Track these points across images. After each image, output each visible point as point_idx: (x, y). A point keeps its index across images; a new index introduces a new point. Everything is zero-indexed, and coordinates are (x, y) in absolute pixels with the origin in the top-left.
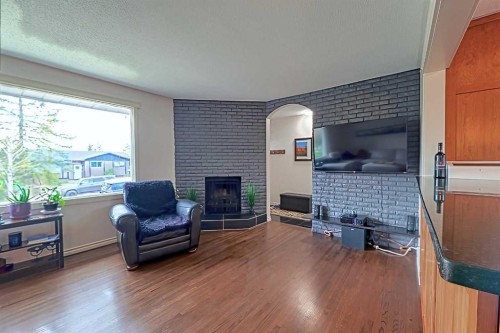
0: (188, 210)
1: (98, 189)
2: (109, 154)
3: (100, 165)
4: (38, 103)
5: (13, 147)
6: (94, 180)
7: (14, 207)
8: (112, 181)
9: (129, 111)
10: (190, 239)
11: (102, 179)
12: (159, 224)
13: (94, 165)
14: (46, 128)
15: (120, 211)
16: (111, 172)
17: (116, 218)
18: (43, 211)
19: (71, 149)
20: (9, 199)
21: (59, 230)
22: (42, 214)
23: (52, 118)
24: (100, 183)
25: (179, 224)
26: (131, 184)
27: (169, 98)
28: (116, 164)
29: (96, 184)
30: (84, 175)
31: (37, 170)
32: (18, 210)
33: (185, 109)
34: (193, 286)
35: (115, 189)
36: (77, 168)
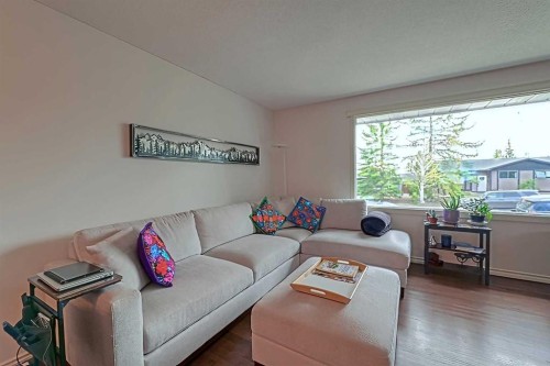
1: (512, 206)
2: (529, 160)
3: (512, 176)
4: (445, 117)
5: (425, 160)
6: (505, 195)
7: (446, 211)
8: (533, 198)
11: (517, 194)
13: (503, 175)
16: (530, 185)
18: (469, 221)
19: (476, 158)
20: (443, 205)
21: (485, 244)
22: (469, 224)
23: (459, 127)
24: (513, 199)
28: (540, 174)
29: (507, 199)
30: (489, 188)
31: (442, 181)
32: (449, 216)
35: (538, 209)
36: (483, 179)
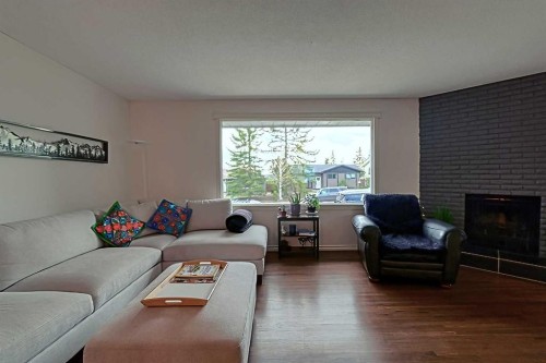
0: (442, 234)
1: (333, 198)
2: (342, 167)
3: (334, 177)
4: (295, 129)
5: (282, 163)
6: (331, 190)
7: (292, 205)
8: (344, 192)
9: (370, 122)
10: (443, 269)
11: (336, 190)
12: (403, 243)
13: (330, 177)
14: (299, 148)
15: (362, 221)
16: (344, 183)
17: (360, 227)
18: (307, 212)
19: (315, 164)
20: (290, 201)
21: (316, 229)
22: (306, 214)
23: (304, 139)
24: (336, 194)
25: (429, 248)
26: (372, 196)
27: (414, 98)
28: (348, 176)
29: (332, 194)
30: (322, 186)
31: (294, 181)
32: (294, 209)
33: (434, 107)
34: (450, 330)
36: (319, 179)
